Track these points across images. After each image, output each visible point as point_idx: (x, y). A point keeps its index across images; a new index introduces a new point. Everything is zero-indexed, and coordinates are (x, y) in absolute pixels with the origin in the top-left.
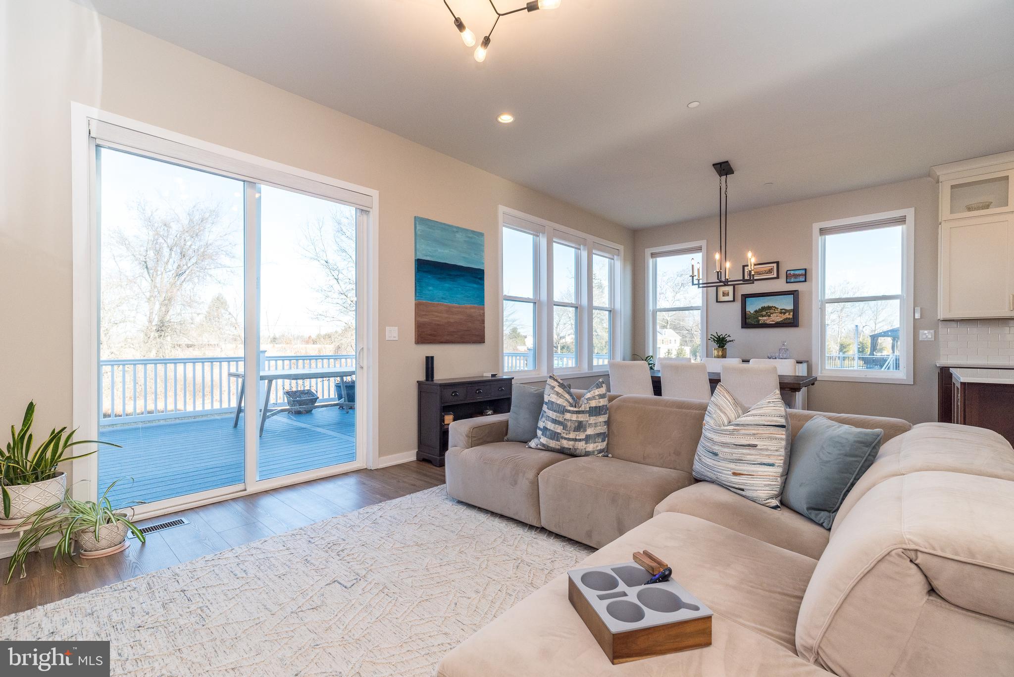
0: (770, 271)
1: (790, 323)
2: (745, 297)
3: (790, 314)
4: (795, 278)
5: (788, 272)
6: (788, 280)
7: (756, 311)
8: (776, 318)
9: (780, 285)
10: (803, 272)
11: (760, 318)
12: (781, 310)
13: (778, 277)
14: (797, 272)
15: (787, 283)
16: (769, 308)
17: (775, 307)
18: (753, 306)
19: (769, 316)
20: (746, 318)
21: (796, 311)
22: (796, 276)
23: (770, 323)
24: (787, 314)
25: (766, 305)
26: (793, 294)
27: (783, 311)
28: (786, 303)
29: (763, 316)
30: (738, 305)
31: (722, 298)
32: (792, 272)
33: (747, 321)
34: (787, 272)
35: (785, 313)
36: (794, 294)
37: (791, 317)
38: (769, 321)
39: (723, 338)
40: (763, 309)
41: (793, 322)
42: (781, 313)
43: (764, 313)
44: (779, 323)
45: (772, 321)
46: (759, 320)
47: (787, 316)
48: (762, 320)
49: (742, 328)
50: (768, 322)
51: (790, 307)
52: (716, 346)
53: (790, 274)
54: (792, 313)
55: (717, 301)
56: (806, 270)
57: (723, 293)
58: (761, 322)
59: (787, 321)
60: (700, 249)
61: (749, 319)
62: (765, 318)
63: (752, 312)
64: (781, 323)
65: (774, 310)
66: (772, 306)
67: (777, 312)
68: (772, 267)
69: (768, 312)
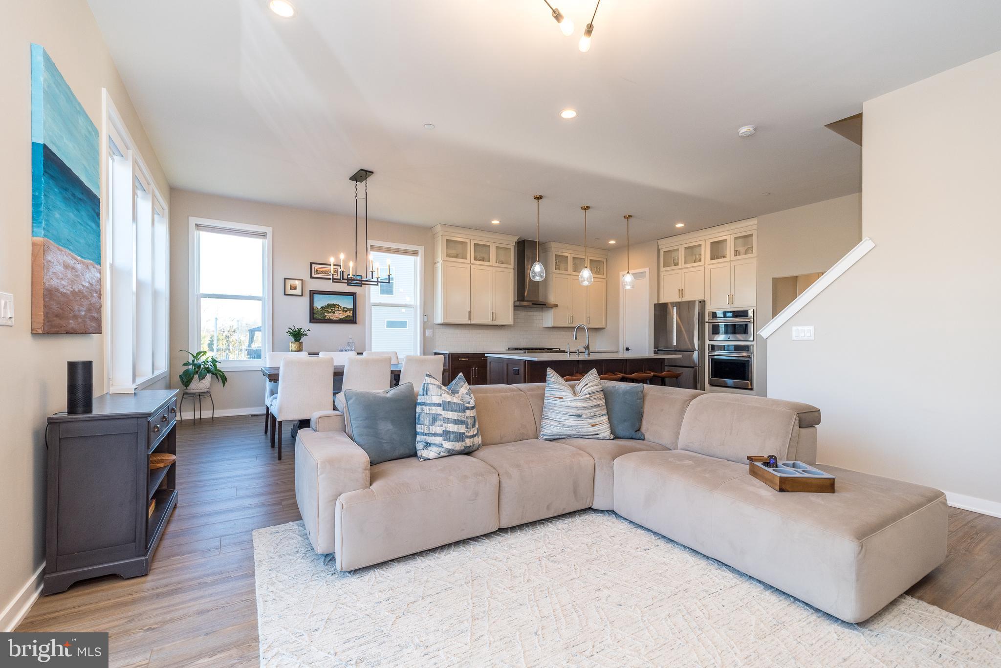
1: (351, 320)
2: (313, 293)
3: (350, 313)
4: (354, 282)
6: (349, 283)
7: (322, 307)
8: (340, 315)
9: (342, 286)
10: (360, 278)
11: (326, 314)
12: (344, 308)
14: (355, 277)
15: (348, 285)
16: (334, 305)
17: (339, 306)
18: (320, 302)
19: (334, 313)
20: (313, 313)
21: (354, 310)
23: (335, 319)
24: (348, 312)
25: (331, 303)
27: (345, 309)
28: (347, 303)
29: (329, 313)
30: (306, 300)
31: (289, 291)
32: (351, 277)
33: (315, 316)
35: (346, 311)
36: (353, 295)
37: (351, 315)
38: (334, 317)
39: (300, 330)
40: (329, 306)
41: (353, 319)
42: (343, 311)
43: (329, 310)
45: (337, 318)
46: (325, 316)
48: (328, 316)
49: (310, 322)
50: (333, 318)
51: (351, 306)
52: (292, 339)
54: (351, 312)
55: (285, 294)
57: (291, 286)
58: (326, 318)
59: (348, 319)
60: (264, 235)
61: (316, 314)
62: (330, 314)
63: (319, 308)
64: (343, 319)
65: (338, 308)
66: (337, 304)
67: (340, 309)
68: (336, 269)
69: (333, 309)
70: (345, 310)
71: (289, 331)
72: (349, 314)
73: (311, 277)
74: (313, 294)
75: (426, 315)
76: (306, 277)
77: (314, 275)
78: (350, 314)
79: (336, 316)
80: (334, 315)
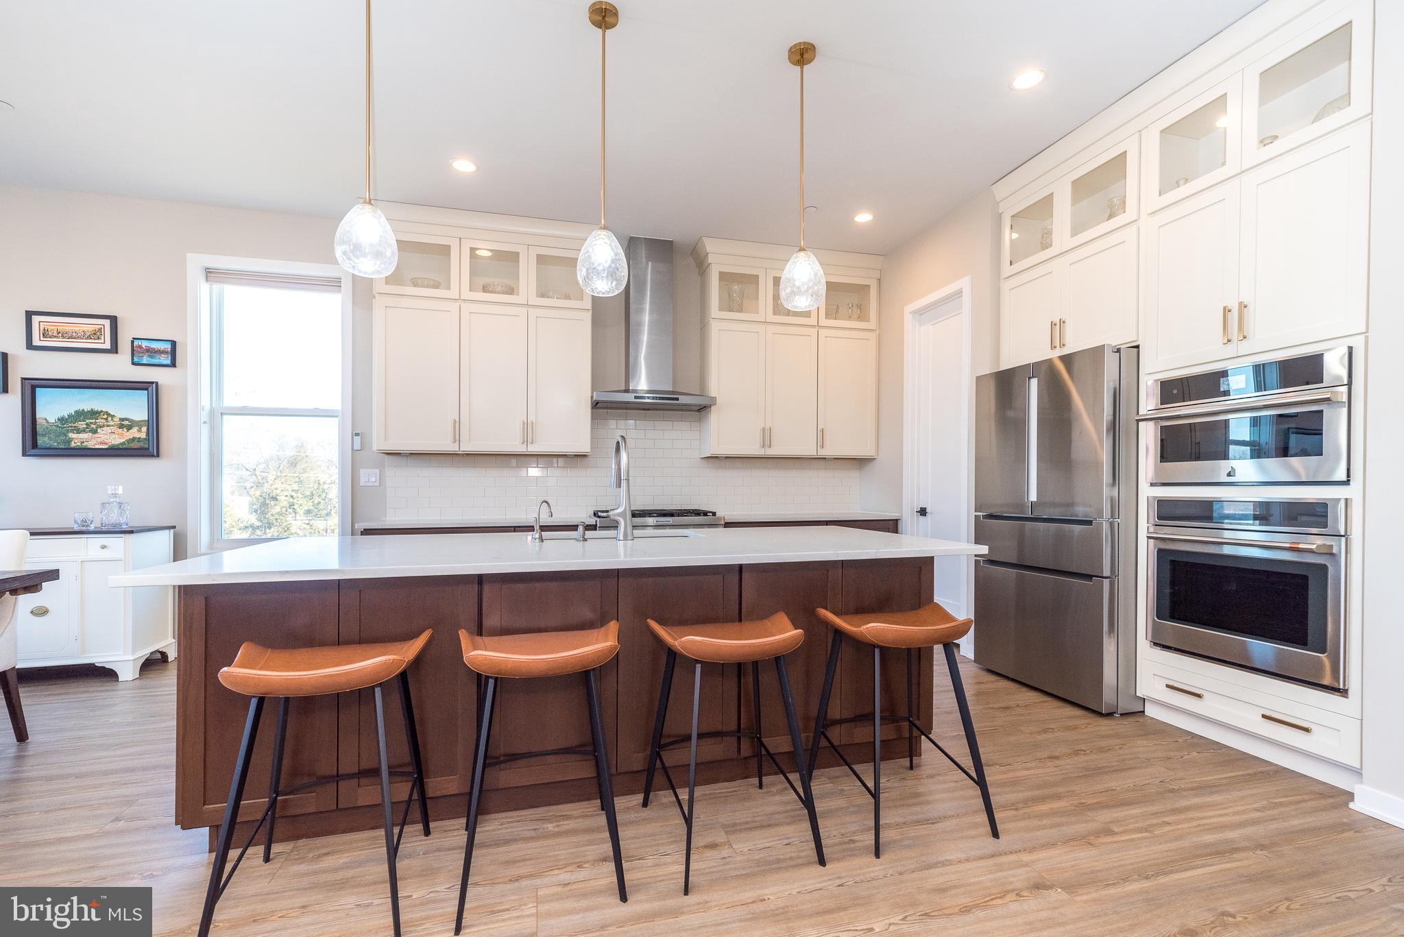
0: (96, 335)
1: (141, 449)
2: (33, 385)
3: (140, 431)
4: (151, 357)
5: (136, 343)
6: (136, 359)
7: (61, 420)
8: (110, 437)
9: (119, 367)
10: (168, 346)
11: (71, 435)
12: (122, 420)
13: (114, 349)
14: (154, 345)
15: (135, 363)
16: (94, 414)
17: (108, 414)
19: (95, 432)
20: (34, 434)
21: (154, 422)
22: (151, 352)
23: (97, 447)
24: (135, 429)
25: (86, 407)
26: (148, 389)
27: (126, 423)
29: (78, 431)
30: (13, 401)
32: (145, 344)
33: (38, 439)
34: (132, 342)
35: (129, 428)
36: (150, 388)
37: (143, 435)
38: (92, 441)
40: (81, 415)
41: (146, 446)
42: (121, 426)
43: (82, 424)
44: (117, 449)
45: (101, 443)
46: (69, 441)
47: (134, 433)
48: (78, 438)
49: (22, 454)
50: (92, 444)
53: (140, 347)
54: (144, 429)
56: (174, 343)
58: (72, 445)
59: (135, 445)
61: (42, 435)
62: (83, 436)
63: (52, 421)
64: (121, 447)
65: (106, 419)
66: (102, 411)
67: (112, 423)
68: (100, 326)
69: (91, 423)
70: (126, 424)
72: (138, 435)
73: (30, 347)
74: (35, 386)
75: (357, 434)
76: (16, 347)
77: (36, 343)
78: (140, 433)
79: (99, 440)
80: (94, 436)
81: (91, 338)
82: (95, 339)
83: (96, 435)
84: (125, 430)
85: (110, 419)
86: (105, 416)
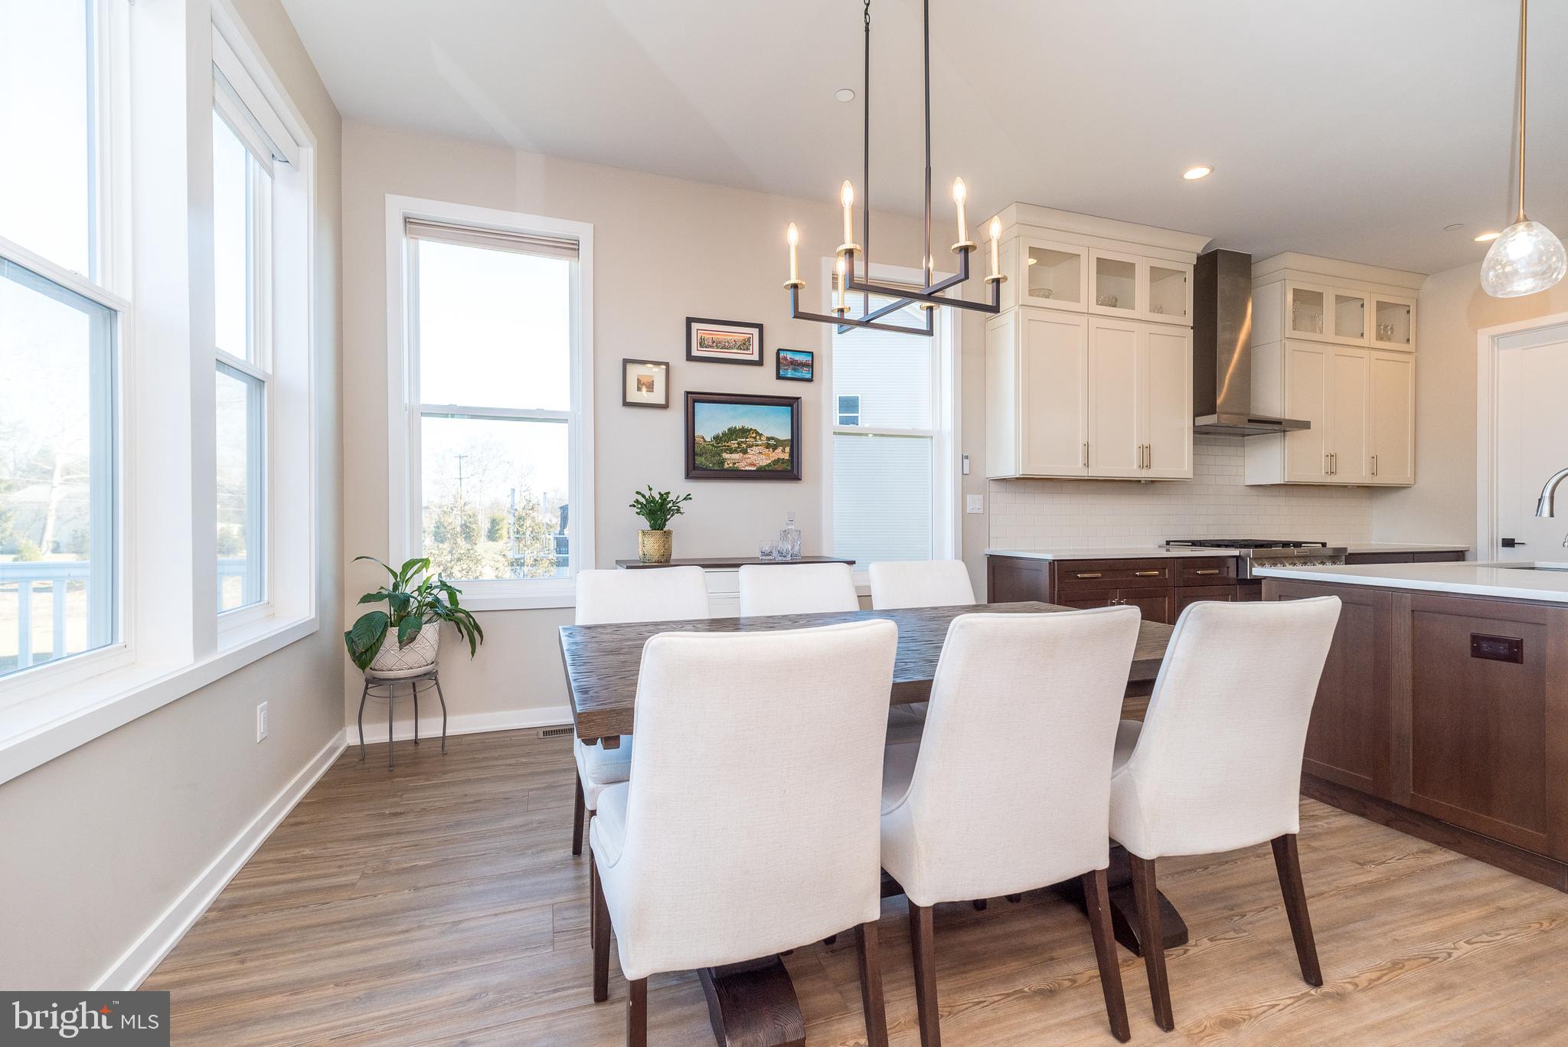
0: (745, 345)
1: (786, 471)
2: (694, 399)
3: (784, 450)
4: (795, 370)
5: (782, 354)
6: (782, 372)
7: (716, 438)
8: (758, 458)
9: (763, 381)
10: (807, 358)
11: (725, 456)
12: (769, 439)
13: (760, 363)
14: (799, 358)
15: (779, 377)
16: (744, 432)
17: (757, 433)
18: (712, 423)
19: (745, 452)
20: (694, 454)
21: (795, 443)
22: (795, 364)
23: (747, 468)
24: (780, 449)
25: (738, 425)
26: (791, 405)
27: (772, 442)
28: (774, 425)
29: (731, 451)
30: (676, 417)
31: (634, 396)
32: (789, 356)
33: (699, 460)
34: (778, 354)
35: (775, 448)
36: (794, 405)
37: (786, 456)
38: (744, 462)
39: (664, 497)
40: (733, 433)
41: (789, 468)
42: (768, 446)
43: (734, 444)
44: (766, 471)
45: (751, 465)
46: (722, 462)
47: (779, 453)
48: (731, 459)
49: (688, 476)
50: (743, 466)
51: (785, 435)
52: (644, 523)
53: (785, 359)
54: (788, 449)
55: (626, 404)
56: (812, 354)
57: (639, 381)
58: (726, 466)
59: (779, 467)
60: (572, 247)
61: (701, 455)
62: (736, 456)
63: (708, 439)
64: (767, 469)
65: (755, 438)
66: (751, 429)
67: (760, 443)
68: (749, 336)
69: (742, 442)
70: (773, 444)
71: (637, 501)
72: (782, 456)
73: (690, 357)
74: (695, 401)
75: (967, 457)
76: (677, 357)
77: (695, 353)
78: (783, 454)
79: (749, 461)
80: (745, 456)
81: (741, 349)
82: (744, 350)
83: (747, 456)
84: (771, 450)
85: (758, 437)
86: (754, 435)
